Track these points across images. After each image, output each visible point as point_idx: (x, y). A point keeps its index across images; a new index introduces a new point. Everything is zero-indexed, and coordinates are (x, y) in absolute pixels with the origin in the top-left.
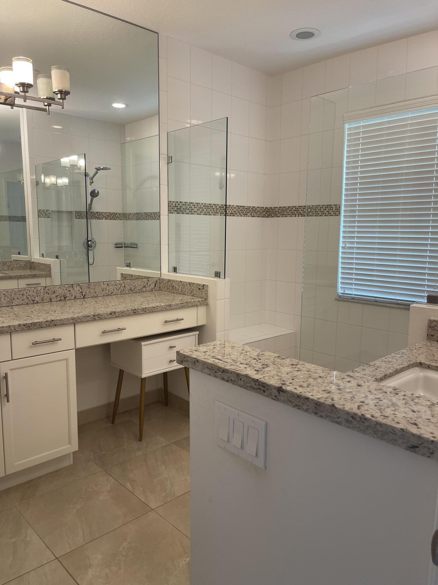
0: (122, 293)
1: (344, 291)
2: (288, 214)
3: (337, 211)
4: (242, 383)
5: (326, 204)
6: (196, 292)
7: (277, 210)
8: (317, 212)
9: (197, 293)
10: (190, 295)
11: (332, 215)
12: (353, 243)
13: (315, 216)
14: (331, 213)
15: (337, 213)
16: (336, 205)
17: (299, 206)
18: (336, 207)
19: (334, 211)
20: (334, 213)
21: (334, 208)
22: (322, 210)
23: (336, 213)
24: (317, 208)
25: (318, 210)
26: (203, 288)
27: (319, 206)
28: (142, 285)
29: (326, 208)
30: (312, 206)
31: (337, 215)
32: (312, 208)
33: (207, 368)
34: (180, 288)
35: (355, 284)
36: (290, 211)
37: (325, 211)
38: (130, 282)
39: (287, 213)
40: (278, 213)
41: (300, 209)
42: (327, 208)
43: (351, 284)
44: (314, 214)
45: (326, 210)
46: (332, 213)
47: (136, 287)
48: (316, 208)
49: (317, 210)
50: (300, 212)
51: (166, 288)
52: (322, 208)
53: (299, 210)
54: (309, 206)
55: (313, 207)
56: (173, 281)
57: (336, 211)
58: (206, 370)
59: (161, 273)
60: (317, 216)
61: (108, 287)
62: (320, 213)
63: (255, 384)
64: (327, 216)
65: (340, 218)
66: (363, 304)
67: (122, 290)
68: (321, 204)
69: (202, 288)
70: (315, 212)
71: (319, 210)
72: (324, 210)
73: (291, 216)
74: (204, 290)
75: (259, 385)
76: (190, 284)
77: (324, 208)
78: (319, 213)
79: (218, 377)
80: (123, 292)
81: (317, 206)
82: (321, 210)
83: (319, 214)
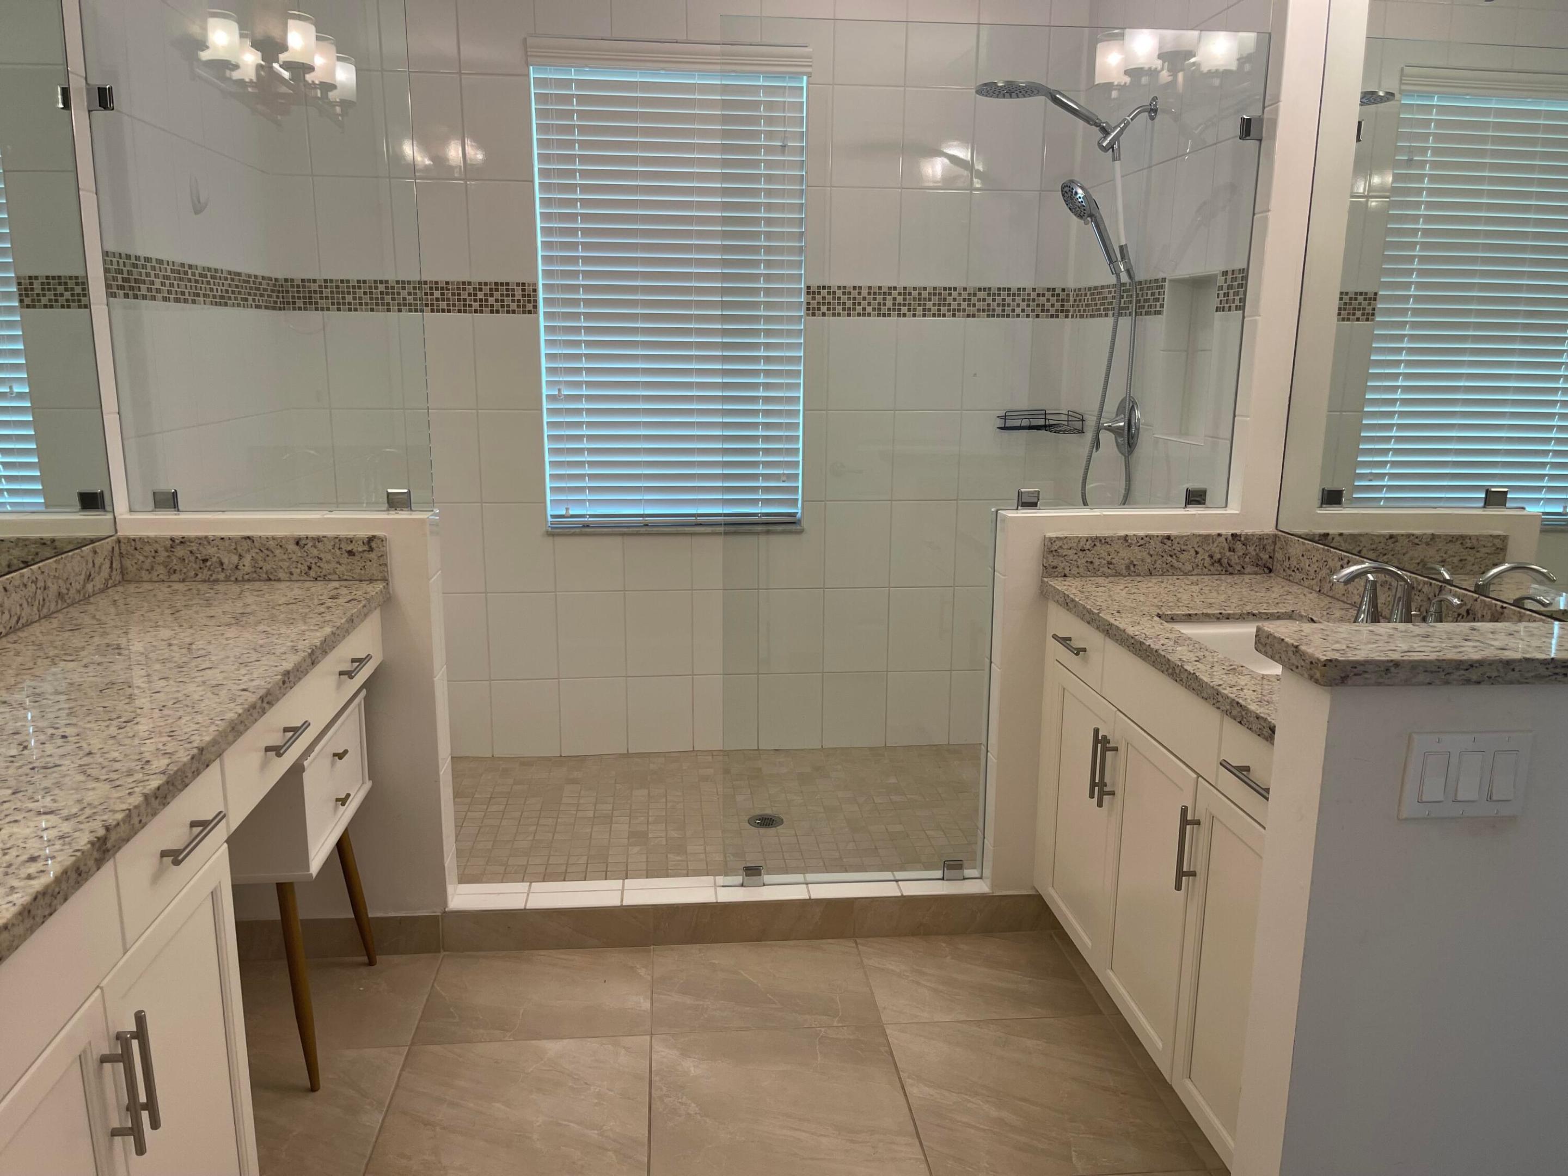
0: (42, 616)
1: (567, 509)
2: (361, 304)
3: (529, 302)
4: (1516, 675)
5: (492, 278)
6: (334, 565)
7: (314, 287)
8: (465, 300)
9: (341, 569)
10: (305, 577)
11: (514, 312)
12: (578, 384)
13: (459, 311)
14: (508, 306)
15: (530, 307)
16: (524, 284)
17: (398, 282)
18: (523, 290)
19: (519, 301)
20: (518, 306)
21: (518, 292)
22: (480, 295)
23: (524, 306)
24: (464, 289)
25: (466, 297)
26: (371, 547)
27: (470, 283)
28: (84, 573)
29: (491, 289)
30: (447, 283)
31: (530, 312)
32: (448, 289)
33: (1426, 671)
34: (247, 560)
35: (592, 489)
36: (365, 293)
37: (491, 300)
38: (54, 566)
39: (354, 299)
40: (321, 298)
41: (404, 288)
42: (497, 290)
43: (581, 490)
44: (454, 305)
45: (492, 295)
46: (514, 306)
47: (71, 584)
48: (458, 289)
49: (464, 295)
50: (404, 299)
51: (161, 570)
52: (481, 290)
53: (399, 294)
54: (437, 283)
55: (450, 287)
56: (205, 541)
57: (524, 301)
58: (1422, 677)
59: (115, 518)
60: (465, 311)
61: (6, 598)
62: (476, 305)
63: (1547, 669)
64: (498, 312)
65: (538, 318)
66: (624, 534)
67: (41, 602)
68: (476, 279)
69: (366, 548)
70: (459, 300)
71: (470, 295)
72: (486, 295)
73: (372, 310)
74: (373, 555)
75: (1556, 667)
76: (302, 543)
77: (486, 289)
78: (472, 303)
79: (1455, 682)
80: (45, 611)
81: (464, 283)
82: (475, 295)
83: (470, 306)
